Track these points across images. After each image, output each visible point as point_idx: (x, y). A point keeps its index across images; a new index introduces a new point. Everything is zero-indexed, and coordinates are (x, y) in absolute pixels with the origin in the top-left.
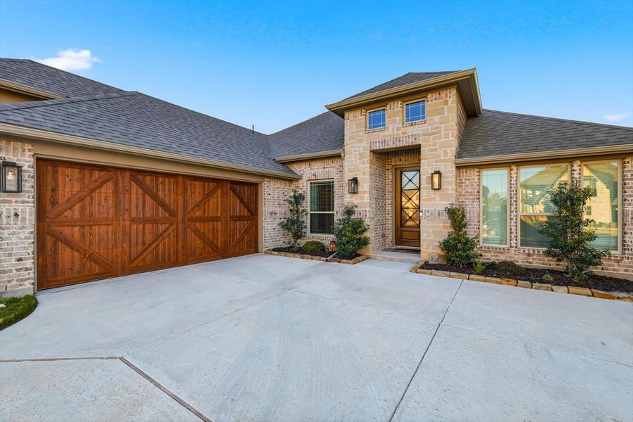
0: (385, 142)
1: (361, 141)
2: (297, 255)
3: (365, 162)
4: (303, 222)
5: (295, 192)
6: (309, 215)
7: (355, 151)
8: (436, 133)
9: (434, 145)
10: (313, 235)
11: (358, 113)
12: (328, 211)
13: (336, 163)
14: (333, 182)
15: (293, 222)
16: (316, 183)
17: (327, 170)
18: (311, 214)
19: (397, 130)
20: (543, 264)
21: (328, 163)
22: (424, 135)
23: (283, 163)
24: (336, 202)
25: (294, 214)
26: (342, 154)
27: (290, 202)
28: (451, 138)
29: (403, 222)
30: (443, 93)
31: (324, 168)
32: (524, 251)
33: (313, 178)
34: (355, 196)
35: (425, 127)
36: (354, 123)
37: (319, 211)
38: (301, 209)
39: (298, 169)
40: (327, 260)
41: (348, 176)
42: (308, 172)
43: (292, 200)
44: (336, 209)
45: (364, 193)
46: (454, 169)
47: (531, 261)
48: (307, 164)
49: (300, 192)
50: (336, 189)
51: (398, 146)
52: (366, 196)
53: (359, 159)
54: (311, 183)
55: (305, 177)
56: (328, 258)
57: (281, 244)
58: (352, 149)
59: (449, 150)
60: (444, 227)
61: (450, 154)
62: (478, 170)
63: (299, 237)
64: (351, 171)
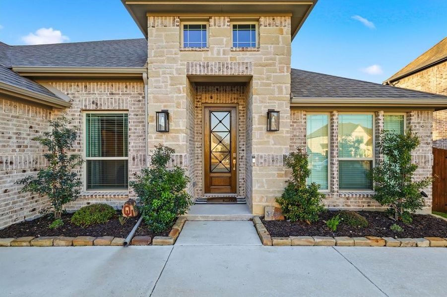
0: (208, 66)
1: (174, 60)
2: (61, 241)
3: (179, 90)
4: (74, 175)
5: (57, 125)
6: (84, 165)
7: (164, 73)
8: (270, 65)
9: (268, 79)
10: (92, 192)
11: (168, 20)
12: (118, 156)
13: (134, 89)
14: (126, 115)
15: (51, 177)
16: (98, 115)
17: (117, 97)
18: (89, 162)
19: (224, 54)
20: (359, 206)
21: (119, 87)
22: (256, 65)
23: (32, 78)
24: (133, 143)
25: (55, 163)
26: (145, 76)
27: (46, 143)
28: (286, 74)
29: (213, 167)
30: (278, 19)
31: (112, 94)
32: (345, 195)
33: (93, 107)
34: (164, 136)
35: (258, 55)
36: (163, 34)
37: (103, 156)
38: (69, 154)
39: (61, 91)
40: (125, 244)
41: (153, 107)
42: (83, 98)
43: (52, 138)
44: (131, 153)
45: (178, 131)
46: (289, 109)
47: (349, 204)
48: (82, 85)
49: (68, 127)
50: (131, 125)
51: (225, 74)
52: (182, 136)
53: (171, 85)
54: (88, 115)
55: (77, 106)
56: (128, 240)
57: (26, 215)
58: (161, 71)
59: (284, 86)
60: (280, 176)
61: (284, 91)
62: (305, 113)
63: (65, 199)
64: (157, 100)
